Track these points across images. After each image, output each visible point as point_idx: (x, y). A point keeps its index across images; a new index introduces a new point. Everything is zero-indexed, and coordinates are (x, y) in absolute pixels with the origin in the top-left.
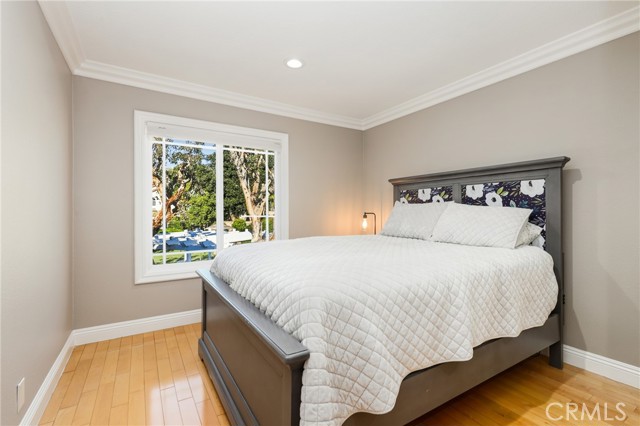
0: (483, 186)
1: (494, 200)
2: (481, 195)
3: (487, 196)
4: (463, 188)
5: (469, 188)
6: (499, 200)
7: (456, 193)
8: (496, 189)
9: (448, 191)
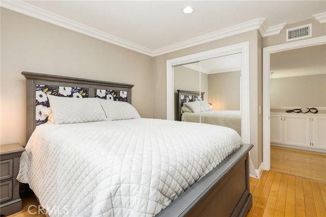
0: (105, 91)
1: (110, 98)
2: (104, 95)
3: (107, 96)
4: (96, 91)
5: (98, 91)
6: (112, 98)
7: (91, 92)
8: (111, 93)
9: (86, 91)
